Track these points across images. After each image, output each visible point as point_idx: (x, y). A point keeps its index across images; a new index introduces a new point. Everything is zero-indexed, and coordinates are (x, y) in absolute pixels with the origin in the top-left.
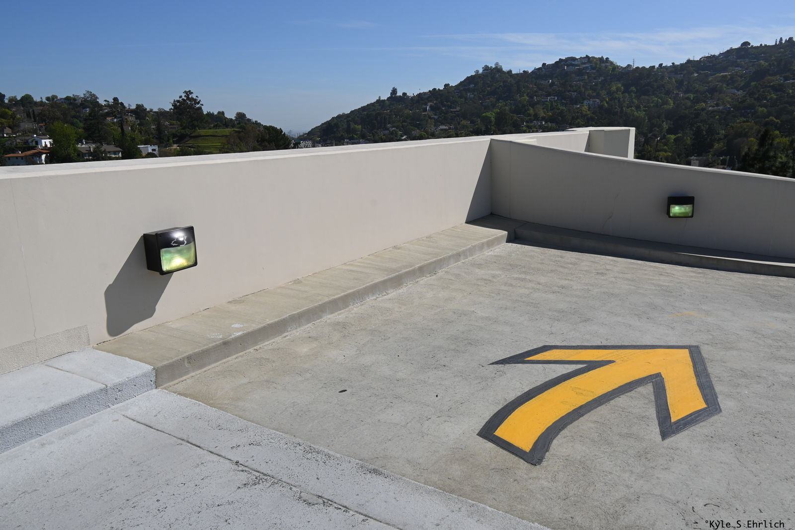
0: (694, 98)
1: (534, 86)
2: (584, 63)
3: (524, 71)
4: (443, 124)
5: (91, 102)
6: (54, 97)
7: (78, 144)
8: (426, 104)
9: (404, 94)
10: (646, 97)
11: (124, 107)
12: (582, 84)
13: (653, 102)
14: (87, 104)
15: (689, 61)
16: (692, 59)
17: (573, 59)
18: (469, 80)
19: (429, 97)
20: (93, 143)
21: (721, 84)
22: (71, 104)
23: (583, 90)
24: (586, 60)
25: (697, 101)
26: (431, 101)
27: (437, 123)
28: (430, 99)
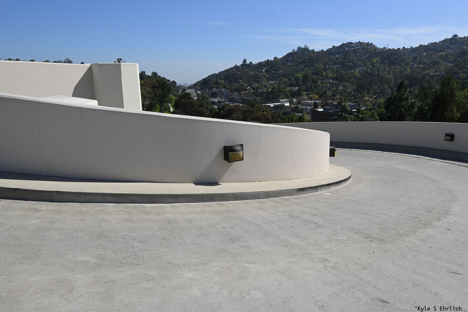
0: (423, 67)
1: (327, 59)
2: (358, 46)
3: (321, 50)
4: (272, 80)
8: (263, 69)
9: (251, 63)
10: (394, 67)
12: (356, 58)
13: (398, 70)
15: (421, 46)
16: (423, 44)
17: (351, 43)
18: (289, 55)
19: (265, 64)
21: (439, 59)
23: (356, 61)
24: (359, 44)
25: (424, 69)
26: (265, 67)
27: (268, 79)
28: (265, 66)
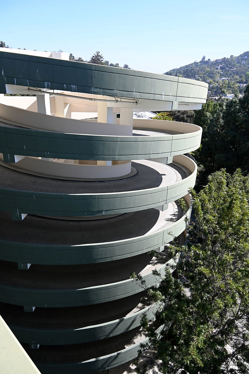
4: (225, 77)
8: (218, 66)
18: (245, 54)
19: (221, 62)
27: (221, 76)
28: (221, 63)
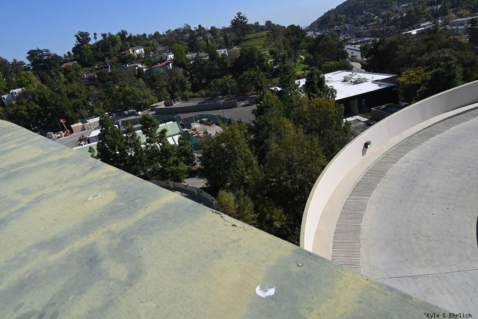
5: (187, 30)
6: (169, 30)
7: (186, 55)
11: (205, 30)
14: (186, 31)
20: (193, 53)
22: (178, 33)
